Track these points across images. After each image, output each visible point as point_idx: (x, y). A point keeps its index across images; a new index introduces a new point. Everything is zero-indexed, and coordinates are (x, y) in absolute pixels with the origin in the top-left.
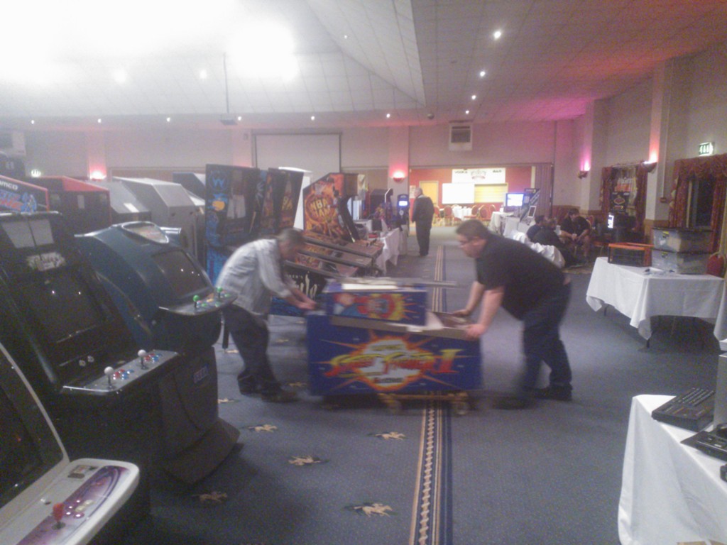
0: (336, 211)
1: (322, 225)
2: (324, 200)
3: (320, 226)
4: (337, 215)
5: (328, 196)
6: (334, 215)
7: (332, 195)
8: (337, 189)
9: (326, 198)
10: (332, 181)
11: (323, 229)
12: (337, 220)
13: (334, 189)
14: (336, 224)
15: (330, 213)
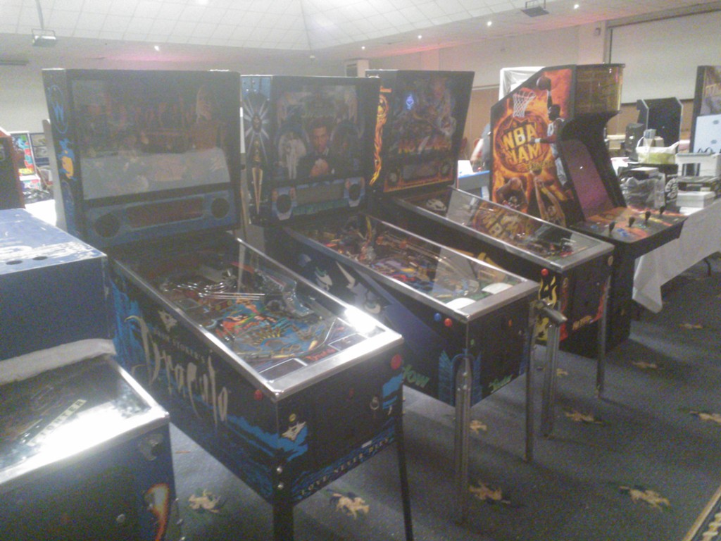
0: (552, 150)
1: (522, 178)
2: (529, 127)
3: (519, 182)
4: (553, 159)
5: (538, 117)
6: (547, 159)
7: (546, 117)
8: (555, 102)
9: (533, 124)
10: (546, 85)
11: (525, 186)
12: (552, 170)
13: (550, 101)
14: (549, 177)
15: (538, 156)
